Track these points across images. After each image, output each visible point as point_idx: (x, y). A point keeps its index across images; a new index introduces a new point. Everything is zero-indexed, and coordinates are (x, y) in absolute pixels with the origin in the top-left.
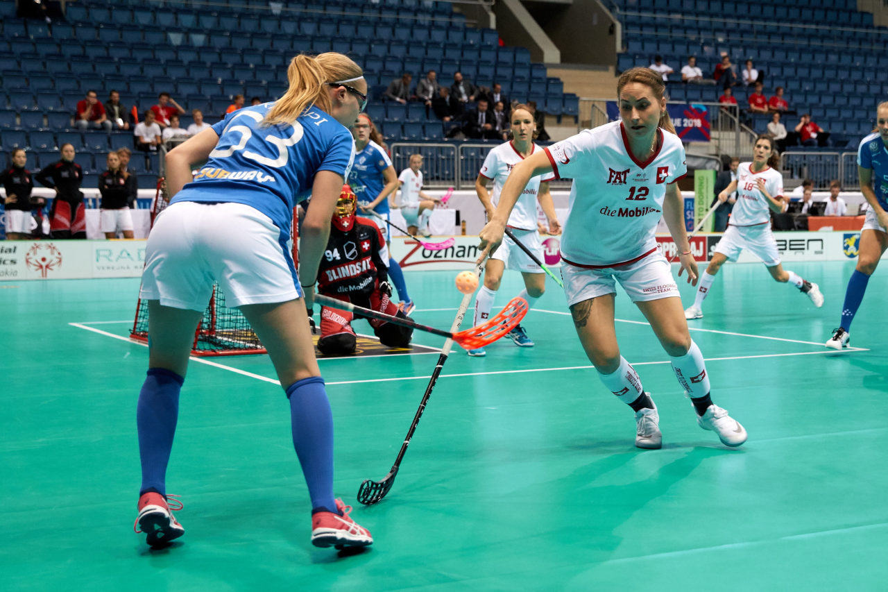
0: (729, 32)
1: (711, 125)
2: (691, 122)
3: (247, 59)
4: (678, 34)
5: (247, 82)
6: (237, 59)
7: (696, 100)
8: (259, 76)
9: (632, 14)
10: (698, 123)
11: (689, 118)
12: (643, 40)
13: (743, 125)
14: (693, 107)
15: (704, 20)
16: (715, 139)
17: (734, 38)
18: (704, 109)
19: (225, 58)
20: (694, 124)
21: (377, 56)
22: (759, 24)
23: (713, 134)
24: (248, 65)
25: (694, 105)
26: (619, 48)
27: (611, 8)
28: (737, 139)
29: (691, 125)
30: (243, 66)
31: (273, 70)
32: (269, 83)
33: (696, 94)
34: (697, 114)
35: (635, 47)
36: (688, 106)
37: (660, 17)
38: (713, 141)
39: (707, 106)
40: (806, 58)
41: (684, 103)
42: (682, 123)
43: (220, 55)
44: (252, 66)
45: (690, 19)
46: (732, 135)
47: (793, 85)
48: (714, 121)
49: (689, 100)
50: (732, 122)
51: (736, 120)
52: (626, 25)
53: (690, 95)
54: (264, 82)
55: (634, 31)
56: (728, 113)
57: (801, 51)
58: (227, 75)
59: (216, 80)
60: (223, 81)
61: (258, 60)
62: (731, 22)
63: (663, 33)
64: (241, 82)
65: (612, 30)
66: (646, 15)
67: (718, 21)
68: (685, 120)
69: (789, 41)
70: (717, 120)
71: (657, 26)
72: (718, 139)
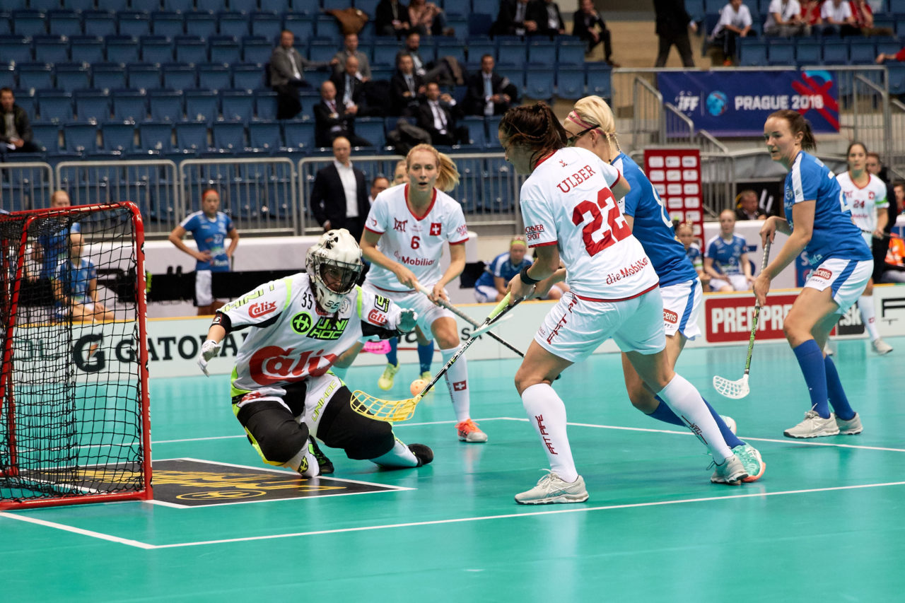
1: (840, 104)
2: (805, 101)
3: (56, 27)
5: (57, 66)
6: (38, 28)
7: (814, 63)
8: (78, 54)
10: (818, 102)
11: (801, 93)
13: (896, 102)
14: (808, 75)
16: (848, 127)
18: (828, 78)
19: (20, 27)
20: (810, 103)
21: (272, 14)
23: (845, 119)
24: (58, 37)
25: (809, 71)
28: (887, 126)
29: (805, 106)
30: (50, 39)
31: (99, 44)
32: (93, 66)
33: (813, 54)
34: (816, 85)
36: (799, 74)
38: (844, 132)
39: (832, 73)
41: (792, 68)
42: (790, 103)
43: (11, 23)
44: (64, 38)
46: (878, 119)
48: (845, 98)
49: (800, 64)
50: (877, 98)
51: (884, 94)
53: (804, 54)
54: (86, 65)
56: (870, 82)
58: (24, 55)
59: (7, 65)
60: (18, 67)
61: (74, 28)
64: (48, 67)
68: (795, 98)
70: (851, 95)
72: (854, 128)
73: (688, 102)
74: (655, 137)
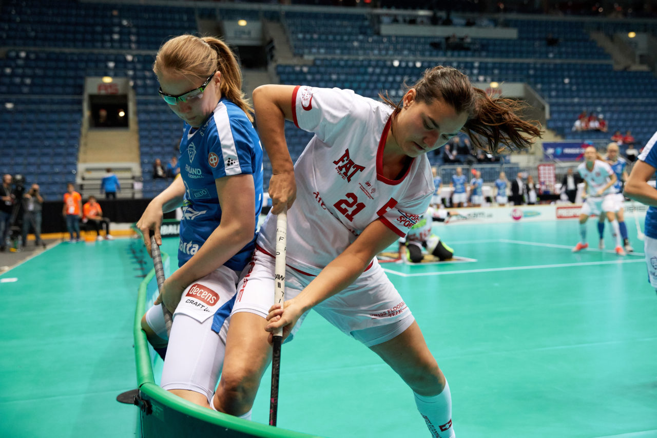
0: (603, 105)
4: (577, 108)
7: (587, 139)
9: (554, 100)
12: (559, 112)
15: (590, 101)
17: (606, 108)
22: (619, 101)
26: (547, 116)
27: (543, 97)
33: (587, 137)
35: (555, 116)
37: (568, 101)
40: (645, 116)
42: (580, 150)
45: (583, 101)
47: (638, 130)
49: (583, 139)
52: (551, 105)
53: (584, 137)
55: (555, 108)
57: (642, 112)
62: (604, 101)
63: (569, 108)
65: (543, 108)
66: (561, 100)
67: (597, 101)
69: (635, 108)
71: (566, 105)
73: (550, 151)
74: (541, 161)
